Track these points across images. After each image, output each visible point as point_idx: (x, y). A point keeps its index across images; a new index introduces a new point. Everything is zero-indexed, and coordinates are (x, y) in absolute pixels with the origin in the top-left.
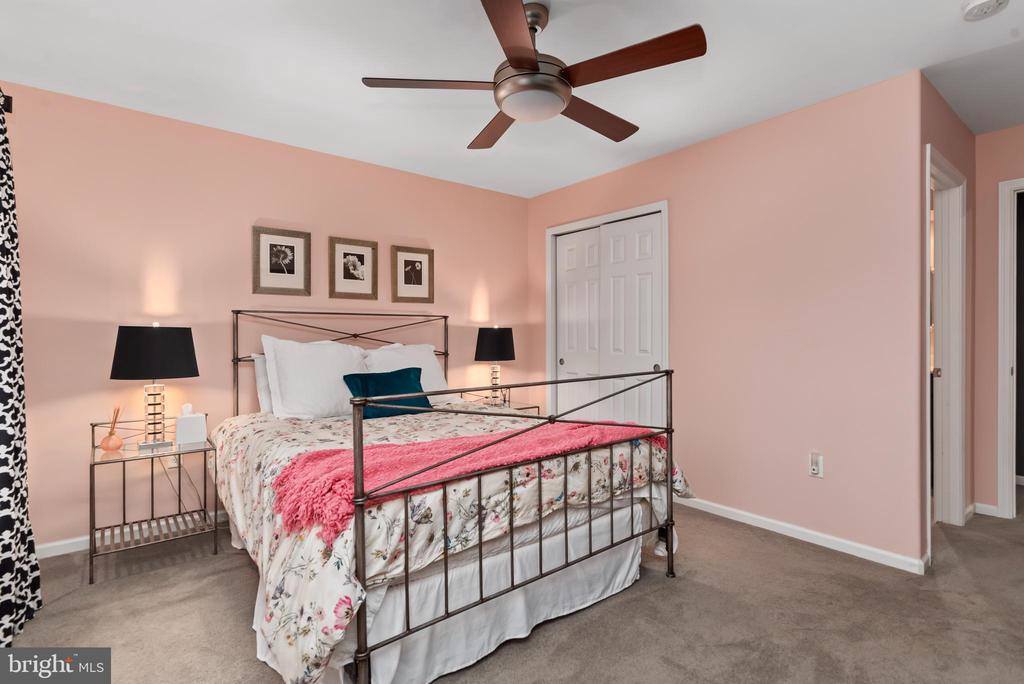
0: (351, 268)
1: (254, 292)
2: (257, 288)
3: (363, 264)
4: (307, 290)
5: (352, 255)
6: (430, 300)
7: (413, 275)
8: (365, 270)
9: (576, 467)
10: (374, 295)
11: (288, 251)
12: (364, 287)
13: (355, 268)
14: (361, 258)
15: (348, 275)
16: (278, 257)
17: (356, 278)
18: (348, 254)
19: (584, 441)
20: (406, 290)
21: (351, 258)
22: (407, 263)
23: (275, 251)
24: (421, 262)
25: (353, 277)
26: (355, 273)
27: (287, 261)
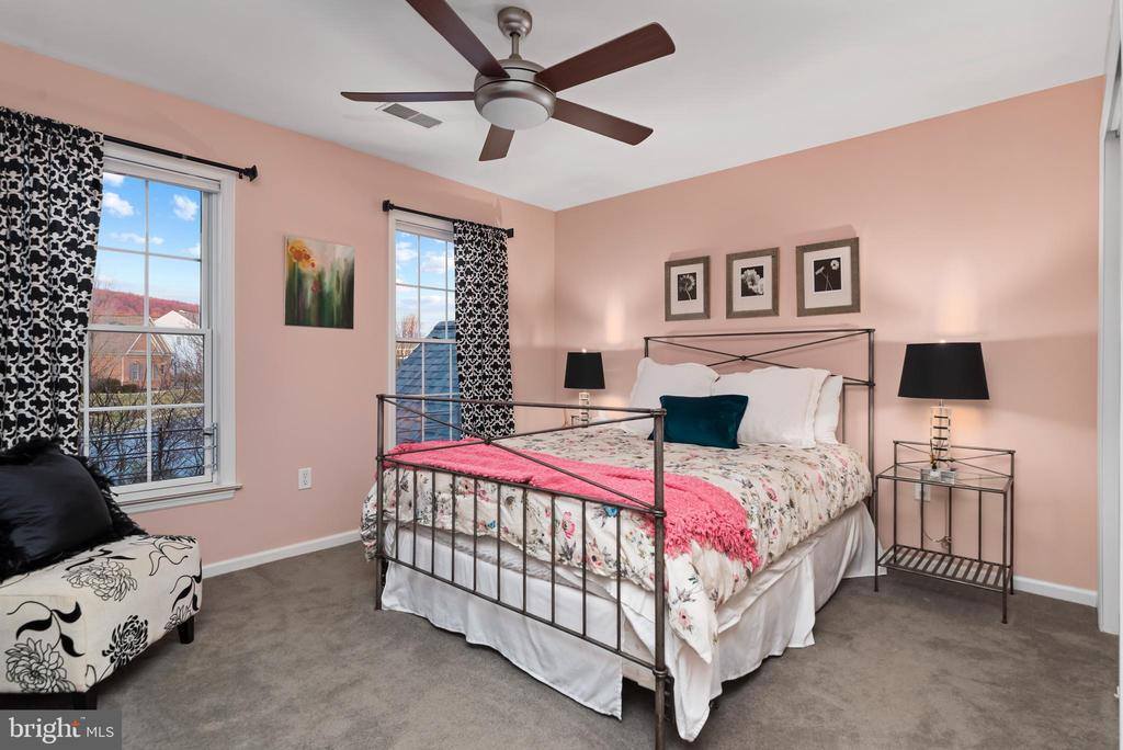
0: (749, 283)
1: (666, 320)
2: (669, 317)
3: (762, 276)
4: (707, 314)
5: (752, 268)
6: (855, 307)
7: (828, 277)
8: (765, 283)
9: (510, 501)
10: (775, 311)
11: (691, 278)
12: (763, 302)
13: (753, 283)
14: (760, 270)
15: (746, 292)
16: (684, 285)
17: (755, 294)
18: (746, 269)
19: (520, 475)
20: (815, 299)
21: (749, 272)
22: (818, 264)
23: (682, 280)
24: (838, 259)
25: (752, 293)
26: (754, 288)
27: (691, 288)
